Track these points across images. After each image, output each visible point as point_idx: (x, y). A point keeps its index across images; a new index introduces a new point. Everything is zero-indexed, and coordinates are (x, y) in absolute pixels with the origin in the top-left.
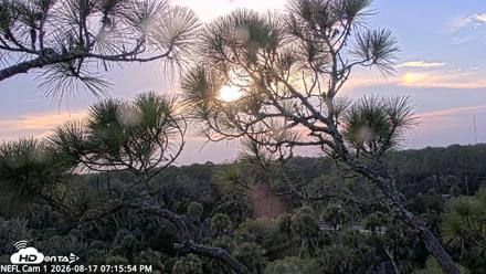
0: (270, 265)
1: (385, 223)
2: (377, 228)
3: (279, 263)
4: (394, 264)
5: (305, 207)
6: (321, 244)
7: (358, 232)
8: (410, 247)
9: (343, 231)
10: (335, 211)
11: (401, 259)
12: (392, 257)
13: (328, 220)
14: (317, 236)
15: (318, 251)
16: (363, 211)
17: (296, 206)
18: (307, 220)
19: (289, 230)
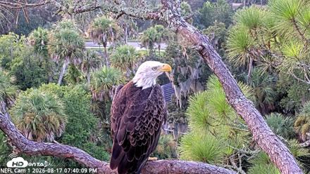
0: (21, 95)
1: (165, 38)
2: (156, 45)
3: (33, 92)
4: (174, 86)
5: (66, 20)
6: (87, 66)
7: (132, 51)
8: (193, 66)
9: (114, 49)
10: (106, 25)
11: (183, 80)
12: (171, 79)
13: (95, 36)
14: (82, 56)
15: (83, 74)
16: (140, 25)
17: (54, 20)
18: (68, 37)
19: (45, 51)
